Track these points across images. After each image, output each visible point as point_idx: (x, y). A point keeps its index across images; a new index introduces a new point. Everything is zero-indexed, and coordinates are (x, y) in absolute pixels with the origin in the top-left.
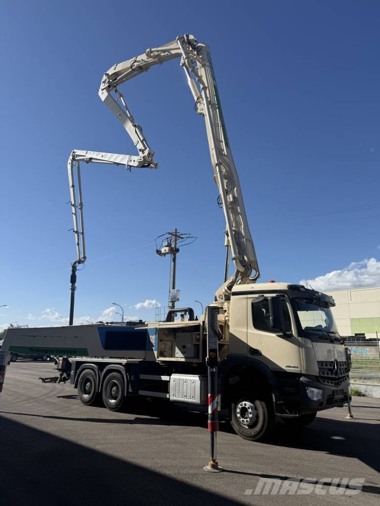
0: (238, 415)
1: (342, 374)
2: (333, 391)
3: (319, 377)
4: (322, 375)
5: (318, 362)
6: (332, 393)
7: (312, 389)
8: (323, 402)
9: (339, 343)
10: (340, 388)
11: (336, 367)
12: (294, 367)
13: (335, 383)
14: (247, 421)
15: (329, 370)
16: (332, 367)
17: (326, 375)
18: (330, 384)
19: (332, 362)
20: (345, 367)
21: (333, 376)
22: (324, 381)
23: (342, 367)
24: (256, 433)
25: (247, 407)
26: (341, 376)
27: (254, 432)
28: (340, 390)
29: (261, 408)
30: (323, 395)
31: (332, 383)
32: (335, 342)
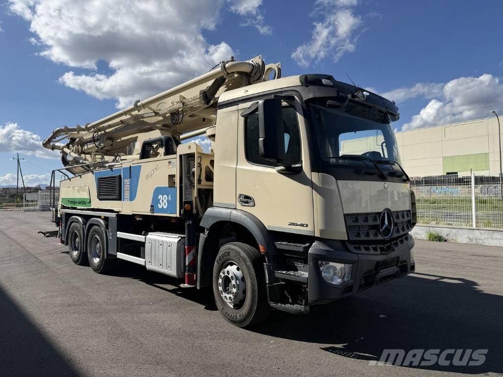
0: (220, 288)
1: (398, 231)
2: (378, 263)
3: (349, 241)
4: (353, 238)
5: (345, 216)
6: (373, 268)
7: (331, 264)
8: (352, 286)
9: (397, 179)
10: (393, 255)
11: (386, 222)
12: (302, 225)
13: (382, 249)
14: (230, 297)
15: (373, 227)
16: (378, 222)
17: (363, 238)
18: (372, 251)
19: (379, 213)
20: (406, 219)
21: (380, 237)
22: (359, 248)
23: (401, 219)
24: (242, 317)
25: (230, 276)
26: (396, 235)
27: (240, 316)
28: (393, 259)
29: (249, 279)
30: (353, 272)
31: (375, 249)
32: (389, 178)
